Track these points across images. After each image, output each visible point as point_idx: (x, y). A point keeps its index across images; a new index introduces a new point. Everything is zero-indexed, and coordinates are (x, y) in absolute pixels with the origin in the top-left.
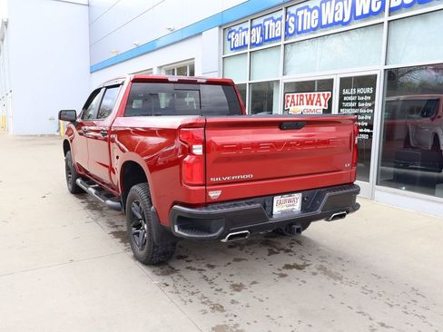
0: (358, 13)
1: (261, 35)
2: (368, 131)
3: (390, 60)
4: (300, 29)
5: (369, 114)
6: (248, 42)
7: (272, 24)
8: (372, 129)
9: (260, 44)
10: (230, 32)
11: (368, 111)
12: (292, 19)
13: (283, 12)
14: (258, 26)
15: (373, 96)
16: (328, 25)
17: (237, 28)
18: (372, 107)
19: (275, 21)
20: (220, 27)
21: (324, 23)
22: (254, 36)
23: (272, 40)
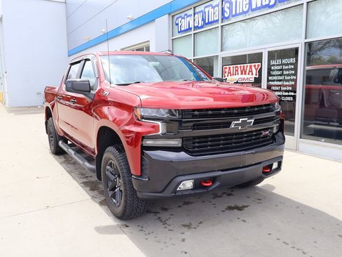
1: (203, 20)
2: (293, 94)
3: (308, 35)
4: (234, 13)
5: (293, 80)
6: (192, 26)
7: (211, 10)
8: (295, 92)
9: (202, 27)
10: (177, 18)
11: (292, 77)
12: (228, 5)
13: (220, 1)
14: (200, 12)
15: (296, 64)
16: (257, 9)
17: (183, 15)
18: (295, 74)
19: (213, 8)
20: (169, 14)
21: (254, 7)
22: (197, 20)
23: (212, 23)
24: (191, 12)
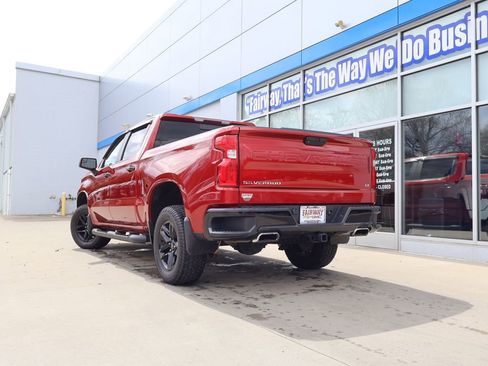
0: (373, 71)
1: (280, 98)
2: (390, 181)
3: (405, 112)
4: (318, 90)
5: (389, 165)
6: (266, 105)
7: (291, 87)
8: (393, 178)
9: (279, 106)
10: (249, 97)
11: (389, 161)
12: (311, 80)
13: (301, 76)
14: (277, 89)
15: (392, 146)
16: (345, 84)
17: (255, 93)
18: (393, 157)
19: (293, 84)
20: (238, 93)
21: (341, 82)
22: (273, 99)
23: (291, 101)
24: (266, 89)
